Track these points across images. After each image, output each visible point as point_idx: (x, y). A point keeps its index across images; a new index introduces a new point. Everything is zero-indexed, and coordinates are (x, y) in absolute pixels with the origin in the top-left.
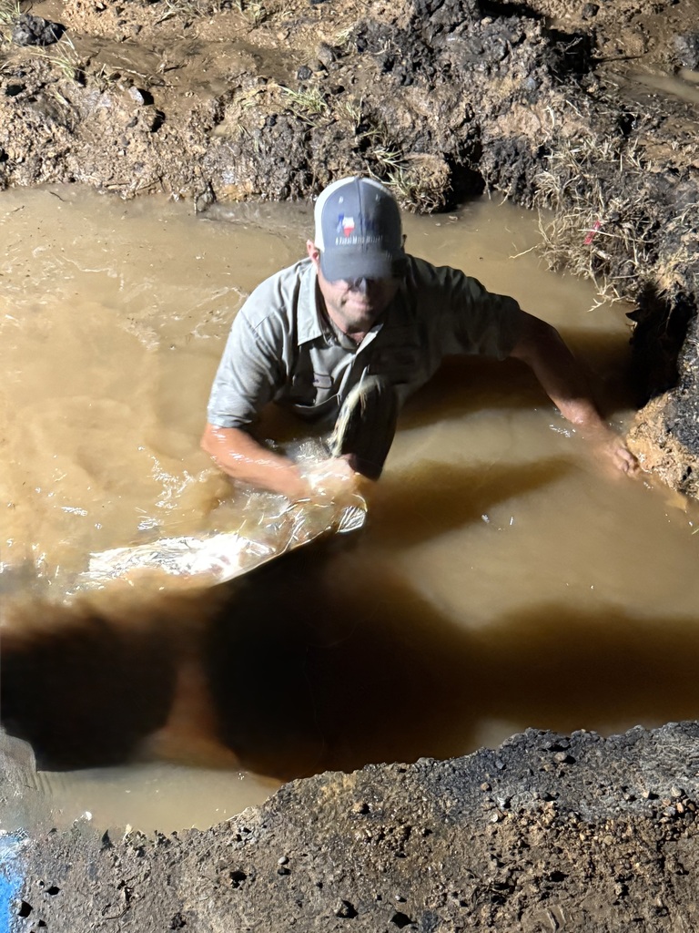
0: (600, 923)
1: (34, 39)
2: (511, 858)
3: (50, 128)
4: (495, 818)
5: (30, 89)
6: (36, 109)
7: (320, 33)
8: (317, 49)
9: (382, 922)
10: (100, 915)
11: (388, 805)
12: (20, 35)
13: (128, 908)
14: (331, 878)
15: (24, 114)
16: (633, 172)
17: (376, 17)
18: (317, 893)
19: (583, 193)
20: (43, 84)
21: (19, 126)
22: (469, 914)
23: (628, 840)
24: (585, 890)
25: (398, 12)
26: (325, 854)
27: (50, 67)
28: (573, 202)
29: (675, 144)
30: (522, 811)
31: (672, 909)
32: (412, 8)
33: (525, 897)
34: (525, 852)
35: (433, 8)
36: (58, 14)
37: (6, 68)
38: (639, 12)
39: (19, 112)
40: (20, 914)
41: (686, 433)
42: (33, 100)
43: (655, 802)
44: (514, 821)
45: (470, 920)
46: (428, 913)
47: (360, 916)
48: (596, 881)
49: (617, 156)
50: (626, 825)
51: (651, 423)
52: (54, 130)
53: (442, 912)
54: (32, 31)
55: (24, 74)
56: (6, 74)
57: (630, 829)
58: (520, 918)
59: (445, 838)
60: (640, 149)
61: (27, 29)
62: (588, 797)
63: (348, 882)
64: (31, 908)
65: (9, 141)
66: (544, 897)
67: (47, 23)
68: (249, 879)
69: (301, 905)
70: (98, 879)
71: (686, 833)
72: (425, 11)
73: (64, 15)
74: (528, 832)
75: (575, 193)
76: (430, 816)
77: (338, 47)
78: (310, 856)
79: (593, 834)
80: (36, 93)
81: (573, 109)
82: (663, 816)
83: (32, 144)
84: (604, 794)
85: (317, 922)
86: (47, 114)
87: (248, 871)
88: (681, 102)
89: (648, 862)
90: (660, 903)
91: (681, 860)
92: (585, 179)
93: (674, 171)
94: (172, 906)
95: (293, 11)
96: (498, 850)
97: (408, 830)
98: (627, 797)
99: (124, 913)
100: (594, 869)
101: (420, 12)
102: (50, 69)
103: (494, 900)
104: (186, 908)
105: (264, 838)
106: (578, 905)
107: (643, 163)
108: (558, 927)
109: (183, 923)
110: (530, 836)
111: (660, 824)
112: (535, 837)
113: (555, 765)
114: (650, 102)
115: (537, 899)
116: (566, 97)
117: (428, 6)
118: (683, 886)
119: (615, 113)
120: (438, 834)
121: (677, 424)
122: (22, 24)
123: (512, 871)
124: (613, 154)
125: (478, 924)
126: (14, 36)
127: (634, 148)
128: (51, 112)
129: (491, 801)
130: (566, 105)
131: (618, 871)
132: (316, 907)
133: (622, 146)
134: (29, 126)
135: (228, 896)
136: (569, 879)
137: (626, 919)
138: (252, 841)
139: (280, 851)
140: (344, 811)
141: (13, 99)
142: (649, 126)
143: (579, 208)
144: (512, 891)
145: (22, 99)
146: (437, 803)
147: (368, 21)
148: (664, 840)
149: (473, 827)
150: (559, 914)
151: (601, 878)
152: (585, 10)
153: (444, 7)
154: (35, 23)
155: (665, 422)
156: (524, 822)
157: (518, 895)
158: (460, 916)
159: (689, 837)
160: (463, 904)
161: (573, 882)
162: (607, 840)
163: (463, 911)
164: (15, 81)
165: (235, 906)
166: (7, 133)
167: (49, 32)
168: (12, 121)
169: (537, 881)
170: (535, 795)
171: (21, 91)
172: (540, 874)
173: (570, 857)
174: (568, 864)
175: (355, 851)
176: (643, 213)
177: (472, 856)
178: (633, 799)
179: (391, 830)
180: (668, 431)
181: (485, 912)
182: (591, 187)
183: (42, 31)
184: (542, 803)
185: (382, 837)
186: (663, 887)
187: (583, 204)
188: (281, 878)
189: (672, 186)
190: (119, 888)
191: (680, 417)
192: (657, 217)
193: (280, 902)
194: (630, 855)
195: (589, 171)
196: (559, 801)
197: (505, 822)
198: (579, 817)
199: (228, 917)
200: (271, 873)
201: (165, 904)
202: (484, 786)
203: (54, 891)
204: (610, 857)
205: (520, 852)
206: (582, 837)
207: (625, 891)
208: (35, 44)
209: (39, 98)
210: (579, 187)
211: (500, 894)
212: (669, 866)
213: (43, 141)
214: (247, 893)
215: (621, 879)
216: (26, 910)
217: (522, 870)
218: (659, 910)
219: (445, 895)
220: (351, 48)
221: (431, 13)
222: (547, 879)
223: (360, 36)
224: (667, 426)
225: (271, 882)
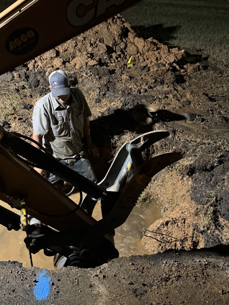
0: (191, 285)
1: (25, 108)
2: (169, 273)
3: (29, 128)
4: (164, 265)
5: (24, 119)
6: (26, 124)
7: (98, 110)
8: (98, 113)
9: (140, 285)
10: (71, 285)
11: (138, 263)
12: (22, 106)
13: (78, 283)
14: (126, 277)
15: (23, 125)
16: (177, 141)
17: (113, 106)
18: (123, 280)
19: (165, 146)
20: (27, 118)
21: (21, 127)
22: (160, 284)
23: (195, 269)
24: (186, 279)
25: (118, 105)
26: (124, 272)
27: (29, 114)
28: (163, 148)
29: (187, 136)
30: (170, 264)
31: (207, 282)
32: (122, 104)
33: (173, 280)
34: (172, 272)
35: (127, 104)
36: (31, 103)
37: (18, 114)
38: (175, 108)
39: (21, 124)
40: (52, 285)
41: (196, 199)
42: (25, 122)
43: (200, 262)
44: (168, 266)
45: (160, 285)
46: (150, 284)
47: (134, 284)
48: (189, 277)
49: (173, 138)
50: (194, 267)
51: (187, 198)
52: (30, 128)
53: (154, 283)
54: (25, 106)
55: (23, 115)
56: (18, 115)
57: (195, 267)
58: (172, 284)
59: (152, 269)
60: (178, 137)
61: (24, 105)
62: (185, 262)
63: (130, 278)
64: (54, 284)
65: (19, 131)
66: (177, 280)
67: (29, 104)
68: (107, 278)
69: (120, 282)
70: (70, 278)
71: (208, 268)
72: (125, 105)
73: (32, 103)
74: (172, 268)
75: (163, 146)
76: (148, 265)
77: (103, 113)
78: (121, 273)
79: (187, 268)
80: (26, 120)
81: (161, 128)
82: (202, 265)
83: (25, 132)
84: (188, 261)
85: (124, 286)
86: (29, 125)
87: (106, 276)
88: (187, 128)
89: (200, 273)
90: (204, 281)
91: (208, 273)
92: (166, 143)
93: (188, 141)
94: (89, 283)
95: (91, 105)
96: (165, 272)
97: (143, 268)
98: (194, 261)
99: (77, 284)
100: (188, 275)
101: (123, 105)
102: (29, 115)
103: (166, 281)
104: (92, 283)
105: (109, 269)
106: (185, 282)
107: (180, 140)
108: (181, 286)
109: (92, 286)
110: (172, 269)
111: (202, 266)
112: (174, 269)
113: (176, 255)
114: (180, 127)
115: (175, 281)
116: (160, 125)
117: (125, 104)
118: (209, 278)
119: (172, 129)
120: (151, 269)
121: (194, 197)
122: (22, 104)
123: (169, 275)
124: (172, 138)
125: (162, 286)
126: (20, 107)
127: (177, 136)
128: (30, 124)
129: (162, 262)
130: (160, 127)
131: (194, 275)
132: (124, 283)
133: (174, 136)
134: (24, 127)
135: (102, 281)
136: (182, 277)
137: (197, 284)
138: (106, 270)
139: (113, 272)
140: (128, 264)
141: (20, 121)
142: (180, 132)
143: (165, 150)
144: (170, 279)
145: (22, 121)
146: (150, 263)
147: (110, 107)
148: (203, 269)
149: (159, 267)
150: (181, 283)
151: (190, 277)
152: (162, 107)
153: (129, 104)
154: (26, 104)
155: (191, 197)
156: (171, 266)
157: (171, 280)
158: (158, 284)
159: (209, 269)
160: (159, 282)
161: (183, 278)
162: (190, 269)
163: (159, 283)
164: (20, 117)
165: (104, 283)
166: (18, 129)
167: (29, 107)
168: (20, 126)
169: (175, 277)
170: (173, 261)
171: (22, 119)
172: (176, 276)
173: (182, 272)
174: (182, 274)
175: (131, 272)
176: (181, 150)
177: (159, 273)
178: (195, 262)
179: (139, 268)
180: (192, 199)
181: (164, 283)
182: (167, 145)
183: (27, 106)
184: (174, 263)
185: (137, 269)
186: (204, 278)
187: (166, 149)
188: (114, 277)
189: (187, 144)
190: (75, 279)
191: (194, 195)
192: (184, 151)
193: (115, 282)
194: (196, 272)
195: (167, 141)
196: (178, 262)
197: (166, 266)
198: (183, 265)
199: (103, 285)
200: (112, 276)
201: (87, 282)
202: (160, 259)
203: (59, 280)
204: (192, 272)
205: (170, 272)
206: (185, 269)
207: (196, 279)
208: (25, 109)
209: (27, 121)
210: (164, 145)
211: (167, 280)
212: (205, 274)
213: (27, 131)
214: (107, 280)
215: (194, 277)
216: (53, 284)
217: (171, 275)
218: (204, 282)
219: (154, 280)
220: (106, 113)
221: (126, 105)
222: (177, 277)
223: (108, 110)
224: (191, 198)
225: (112, 278)
